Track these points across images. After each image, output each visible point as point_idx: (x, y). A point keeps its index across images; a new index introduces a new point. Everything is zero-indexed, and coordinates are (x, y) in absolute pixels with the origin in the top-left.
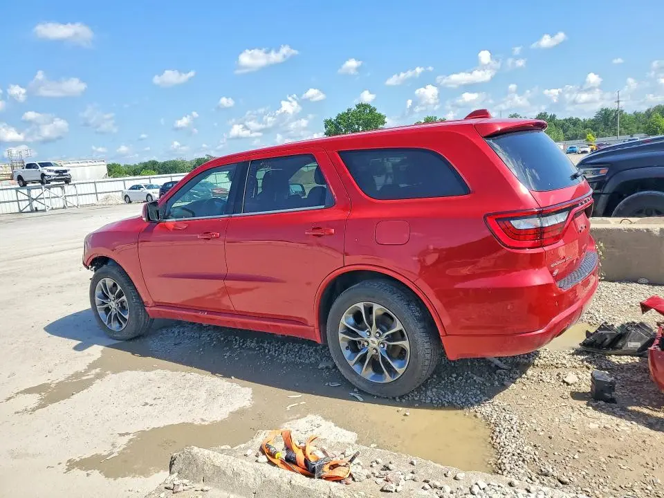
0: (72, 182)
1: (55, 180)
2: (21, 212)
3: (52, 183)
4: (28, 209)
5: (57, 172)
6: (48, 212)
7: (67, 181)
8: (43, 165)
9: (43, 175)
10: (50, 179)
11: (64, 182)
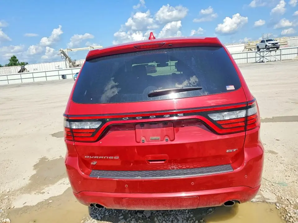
0: (280, 49)
1: (271, 48)
2: (256, 62)
3: (271, 49)
4: (259, 61)
5: (273, 44)
6: (265, 63)
7: (278, 48)
8: (267, 41)
9: (266, 46)
10: (269, 47)
11: (276, 49)
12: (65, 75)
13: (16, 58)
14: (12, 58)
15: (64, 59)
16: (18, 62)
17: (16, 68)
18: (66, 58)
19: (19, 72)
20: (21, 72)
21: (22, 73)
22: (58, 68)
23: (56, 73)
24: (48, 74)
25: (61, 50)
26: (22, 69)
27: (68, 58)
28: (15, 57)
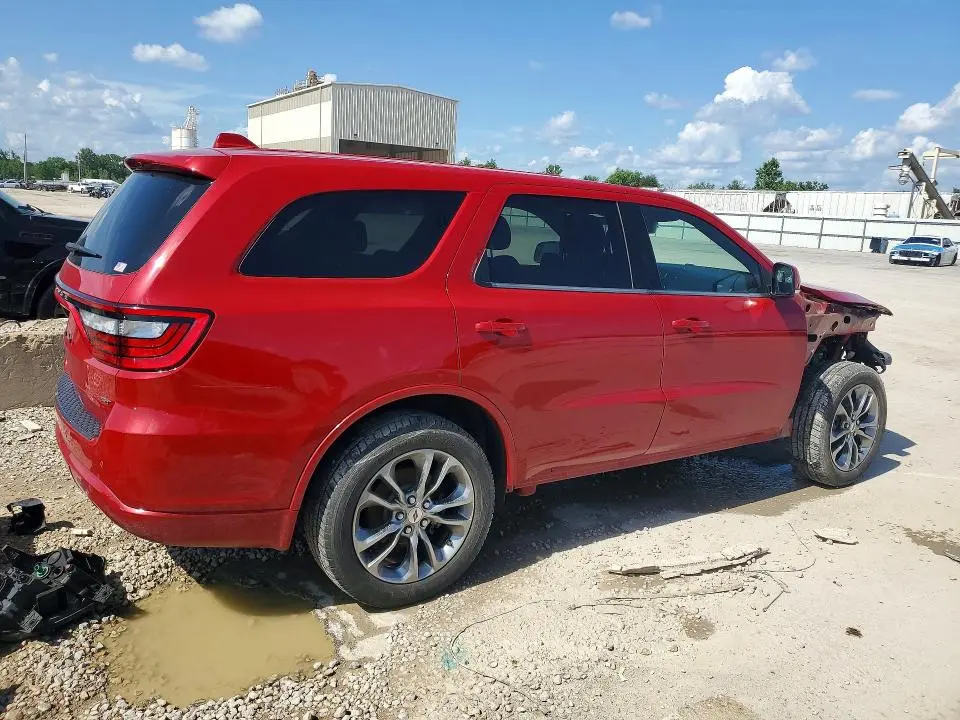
12: (886, 240)
13: (777, 166)
14: (766, 166)
15: (910, 184)
16: (779, 179)
17: (761, 197)
18: (920, 181)
19: (766, 210)
20: (771, 211)
21: (773, 214)
22: (883, 212)
23: (857, 229)
24: (829, 227)
25: (906, 153)
26: (777, 201)
27: (924, 184)
28: (774, 164)
